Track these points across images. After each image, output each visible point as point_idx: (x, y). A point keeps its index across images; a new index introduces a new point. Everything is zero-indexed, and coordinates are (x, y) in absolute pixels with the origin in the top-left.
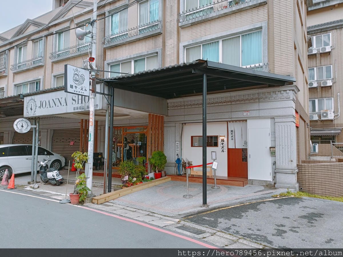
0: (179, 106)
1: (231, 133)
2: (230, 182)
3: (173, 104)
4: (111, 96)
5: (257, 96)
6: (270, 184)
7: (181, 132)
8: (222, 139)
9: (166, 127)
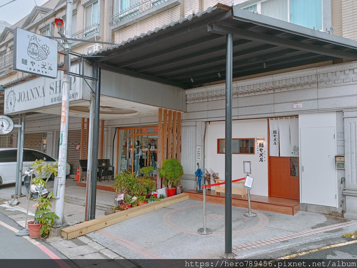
0: (201, 98)
1: (273, 135)
2: (272, 206)
3: (193, 96)
4: (97, 80)
5: (314, 78)
6: (334, 212)
7: (203, 134)
8: (260, 144)
9: (184, 126)
